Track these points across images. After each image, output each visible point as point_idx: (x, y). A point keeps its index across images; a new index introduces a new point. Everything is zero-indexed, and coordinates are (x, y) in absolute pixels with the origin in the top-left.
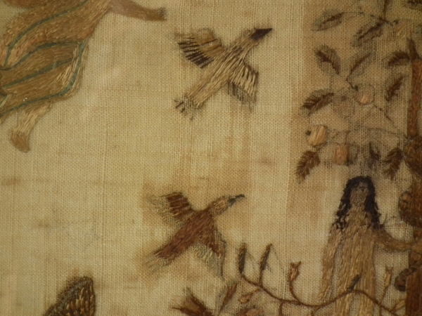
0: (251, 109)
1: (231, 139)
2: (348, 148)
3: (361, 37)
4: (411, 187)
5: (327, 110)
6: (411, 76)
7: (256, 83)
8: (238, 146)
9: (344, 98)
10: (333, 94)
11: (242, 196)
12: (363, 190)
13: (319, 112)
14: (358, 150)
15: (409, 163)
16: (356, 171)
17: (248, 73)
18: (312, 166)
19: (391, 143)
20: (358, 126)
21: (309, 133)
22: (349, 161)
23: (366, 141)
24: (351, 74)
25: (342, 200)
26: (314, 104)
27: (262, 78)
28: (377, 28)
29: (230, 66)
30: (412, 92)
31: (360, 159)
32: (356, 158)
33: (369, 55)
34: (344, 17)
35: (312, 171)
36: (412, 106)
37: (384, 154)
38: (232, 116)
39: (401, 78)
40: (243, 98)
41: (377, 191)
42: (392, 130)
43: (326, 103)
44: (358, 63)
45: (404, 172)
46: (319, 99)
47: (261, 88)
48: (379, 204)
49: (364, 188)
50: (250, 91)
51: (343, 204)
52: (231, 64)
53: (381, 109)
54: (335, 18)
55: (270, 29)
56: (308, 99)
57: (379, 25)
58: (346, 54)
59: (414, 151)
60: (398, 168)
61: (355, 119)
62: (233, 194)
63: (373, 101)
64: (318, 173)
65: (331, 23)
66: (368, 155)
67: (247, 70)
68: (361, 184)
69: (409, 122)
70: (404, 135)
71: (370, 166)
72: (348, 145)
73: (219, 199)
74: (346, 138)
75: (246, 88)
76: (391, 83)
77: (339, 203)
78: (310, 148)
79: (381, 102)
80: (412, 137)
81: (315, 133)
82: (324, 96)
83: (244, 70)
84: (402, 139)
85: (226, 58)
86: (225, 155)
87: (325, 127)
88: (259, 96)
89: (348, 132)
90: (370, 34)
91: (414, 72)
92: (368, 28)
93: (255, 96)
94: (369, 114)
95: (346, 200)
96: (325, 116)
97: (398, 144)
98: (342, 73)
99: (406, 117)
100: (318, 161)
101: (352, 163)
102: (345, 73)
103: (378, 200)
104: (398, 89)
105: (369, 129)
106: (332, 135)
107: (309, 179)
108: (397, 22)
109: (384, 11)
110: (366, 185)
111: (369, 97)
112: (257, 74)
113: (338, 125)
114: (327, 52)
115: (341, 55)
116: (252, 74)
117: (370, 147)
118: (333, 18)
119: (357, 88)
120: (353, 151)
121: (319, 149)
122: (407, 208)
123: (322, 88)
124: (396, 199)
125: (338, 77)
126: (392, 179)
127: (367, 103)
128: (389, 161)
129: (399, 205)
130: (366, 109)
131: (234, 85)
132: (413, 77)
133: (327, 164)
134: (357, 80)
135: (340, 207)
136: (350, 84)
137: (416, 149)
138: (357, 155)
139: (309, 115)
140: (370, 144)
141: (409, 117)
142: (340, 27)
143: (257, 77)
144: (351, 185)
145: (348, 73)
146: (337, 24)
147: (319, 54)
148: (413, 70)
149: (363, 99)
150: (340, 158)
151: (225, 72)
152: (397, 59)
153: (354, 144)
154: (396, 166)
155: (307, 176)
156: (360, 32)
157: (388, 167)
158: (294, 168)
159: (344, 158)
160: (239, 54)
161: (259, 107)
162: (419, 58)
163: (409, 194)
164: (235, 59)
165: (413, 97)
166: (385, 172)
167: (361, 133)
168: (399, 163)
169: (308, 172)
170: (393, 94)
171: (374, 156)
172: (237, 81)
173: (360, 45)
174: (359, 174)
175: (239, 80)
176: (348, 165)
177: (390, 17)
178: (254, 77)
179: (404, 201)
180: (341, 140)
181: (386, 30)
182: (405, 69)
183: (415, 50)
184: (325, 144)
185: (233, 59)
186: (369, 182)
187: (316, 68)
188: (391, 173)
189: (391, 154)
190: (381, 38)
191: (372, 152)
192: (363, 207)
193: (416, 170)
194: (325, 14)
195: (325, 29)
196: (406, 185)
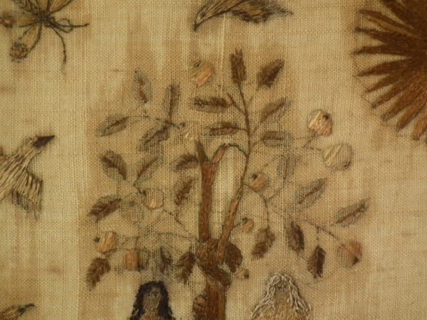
0: (36, 218)
1: (17, 249)
2: (138, 254)
3: (147, 142)
4: (205, 290)
5: (115, 216)
6: (201, 179)
7: (40, 191)
8: (25, 255)
9: (132, 204)
10: (120, 200)
11: (32, 305)
12: (156, 295)
13: (107, 218)
14: (149, 256)
15: (202, 267)
16: (148, 276)
17: (32, 181)
18: (102, 273)
19: (183, 246)
20: (148, 231)
21: (97, 240)
22: (140, 267)
23: (157, 246)
24: (138, 179)
25: (134, 306)
26: (101, 211)
27: (47, 187)
28: (163, 132)
29: (12, 175)
30: (203, 195)
31: (152, 264)
32: (147, 263)
33: (156, 159)
34: (129, 121)
35: (102, 278)
36: (203, 209)
37: (176, 258)
38: (17, 225)
39: (190, 181)
40: (28, 207)
41: (171, 295)
42: (183, 233)
43: (114, 209)
44: (144, 168)
45: (198, 275)
46: (106, 206)
47: (46, 197)
48: (173, 308)
49: (157, 293)
50: (36, 200)
51: (136, 310)
52: (14, 173)
53: (171, 214)
54: (119, 123)
55: (53, 137)
56: (95, 206)
57: (165, 128)
58: (132, 158)
59: (207, 254)
60: (191, 272)
61: (144, 224)
62: (23, 303)
63: (162, 206)
64: (108, 279)
65: (115, 128)
66: (160, 260)
67: (30, 178)
68: (154, 289)
69: (200, 226)
70: (196, 239)
71: (162, 271)
72: (138, 251)
73: (8, 309)
74: (136, 244)
75: (30, 197)
76: (180, 186)
77: (131, 309)
78: (99, 255)
79: (170, 206)
80: (204, 241)
81: (104, 239)
82: (111, 202)
83: (28, 179)
84: (194, 243)
85: (8, 168)
86: (12, 265)
87: (114, 233)
88: (45, 204)
89: (137, 238)
90: (156, 138)
91: (203, 175)
92: (154, 131)
93: (40, 205)
94: (158, 219)
95: (139, 305)
96: (113, 223)
97: (190, 248)
98: (129, 179)
99: (197, 219)
100: (108, 268)
101: (143, 268)
102: (132, 178)
103: (172, 305)
104: (188, 192)
105: (159, 234)
106: (121, 241)
107: (99, 286)
108: (183, 125)
109: (170, 114)
110: (159, 290)
111: (158, 202)
112: (41, 182)
113: (126, 230)
114: (112, 157)
115: (127, 160)
116: (36, 182)
117: (162, 252)
118: (117, 123)
119: (144, 193)
120: (144, 256)
121: (109, 255)
122: (201, 311)
123: (109, 194)
124: (190, 303)
125: (124, 182)
126: (185, 282)
127: (155, 208)
128: (181, 266)
129: (194, 309)
130: (155, 213)
131: (18, 195)
132: (203, 179)
133: (119, 270)
134: (145, 185)
135: (133, 312)
136: (138, 188)
137: (208, 252)
138: (148, 260)
139: (97, 222)
140: (161, 249)
141: (200, 220)
142: (125, 132)
143: (41, 185)
144: (143, 291)
145: (135, 178)
146: (122, 129)
147: (104, 159)
148: (203, 172)
149: (153, 204)
150: (131, 264)
151: (8, 181)
152: (186, 161)
153: (145, 250)
154: (189, 270)
155: (98, 283)
156: (147, 135)
157: (180, 271)
158: (84, 275)
159: (134, 264)
160: (21, 163)
161: (45, 215)
162: (207, 160)
163: (204, 298)
164: (17, 168)
165: (204, 199)
166: (177, 276)
167: (152, 238)
168: (192, 267)
169: (98, 279)
170: (183, 198)
171: (166, 261)
172: (20, 190)
173: (147, 149)
174: (151, 280)
175: (23, 189)
176: (139, 271)
177: (177, 119)
178: (38, 185)
179: (199, 305)
180: (131, 245)
181: (173, 133)
182: (195, 172)
183: (203, 152)
184: (114, 250)
185: (15, 168)
186: (162, 287)
187: (102, 174)
188: (185, 277)
189: (183, 258)
190: (167, 142)
191: (163, 257)
192: (157, 312)
193: (209, 273)
194: (109, 119)
195: (110, 134)
196: (200, 289)
